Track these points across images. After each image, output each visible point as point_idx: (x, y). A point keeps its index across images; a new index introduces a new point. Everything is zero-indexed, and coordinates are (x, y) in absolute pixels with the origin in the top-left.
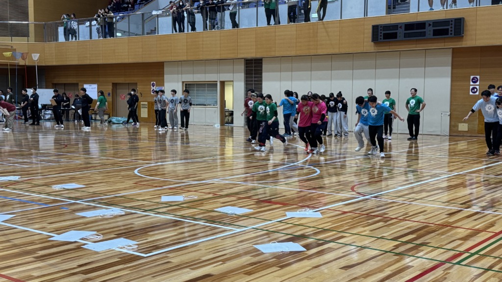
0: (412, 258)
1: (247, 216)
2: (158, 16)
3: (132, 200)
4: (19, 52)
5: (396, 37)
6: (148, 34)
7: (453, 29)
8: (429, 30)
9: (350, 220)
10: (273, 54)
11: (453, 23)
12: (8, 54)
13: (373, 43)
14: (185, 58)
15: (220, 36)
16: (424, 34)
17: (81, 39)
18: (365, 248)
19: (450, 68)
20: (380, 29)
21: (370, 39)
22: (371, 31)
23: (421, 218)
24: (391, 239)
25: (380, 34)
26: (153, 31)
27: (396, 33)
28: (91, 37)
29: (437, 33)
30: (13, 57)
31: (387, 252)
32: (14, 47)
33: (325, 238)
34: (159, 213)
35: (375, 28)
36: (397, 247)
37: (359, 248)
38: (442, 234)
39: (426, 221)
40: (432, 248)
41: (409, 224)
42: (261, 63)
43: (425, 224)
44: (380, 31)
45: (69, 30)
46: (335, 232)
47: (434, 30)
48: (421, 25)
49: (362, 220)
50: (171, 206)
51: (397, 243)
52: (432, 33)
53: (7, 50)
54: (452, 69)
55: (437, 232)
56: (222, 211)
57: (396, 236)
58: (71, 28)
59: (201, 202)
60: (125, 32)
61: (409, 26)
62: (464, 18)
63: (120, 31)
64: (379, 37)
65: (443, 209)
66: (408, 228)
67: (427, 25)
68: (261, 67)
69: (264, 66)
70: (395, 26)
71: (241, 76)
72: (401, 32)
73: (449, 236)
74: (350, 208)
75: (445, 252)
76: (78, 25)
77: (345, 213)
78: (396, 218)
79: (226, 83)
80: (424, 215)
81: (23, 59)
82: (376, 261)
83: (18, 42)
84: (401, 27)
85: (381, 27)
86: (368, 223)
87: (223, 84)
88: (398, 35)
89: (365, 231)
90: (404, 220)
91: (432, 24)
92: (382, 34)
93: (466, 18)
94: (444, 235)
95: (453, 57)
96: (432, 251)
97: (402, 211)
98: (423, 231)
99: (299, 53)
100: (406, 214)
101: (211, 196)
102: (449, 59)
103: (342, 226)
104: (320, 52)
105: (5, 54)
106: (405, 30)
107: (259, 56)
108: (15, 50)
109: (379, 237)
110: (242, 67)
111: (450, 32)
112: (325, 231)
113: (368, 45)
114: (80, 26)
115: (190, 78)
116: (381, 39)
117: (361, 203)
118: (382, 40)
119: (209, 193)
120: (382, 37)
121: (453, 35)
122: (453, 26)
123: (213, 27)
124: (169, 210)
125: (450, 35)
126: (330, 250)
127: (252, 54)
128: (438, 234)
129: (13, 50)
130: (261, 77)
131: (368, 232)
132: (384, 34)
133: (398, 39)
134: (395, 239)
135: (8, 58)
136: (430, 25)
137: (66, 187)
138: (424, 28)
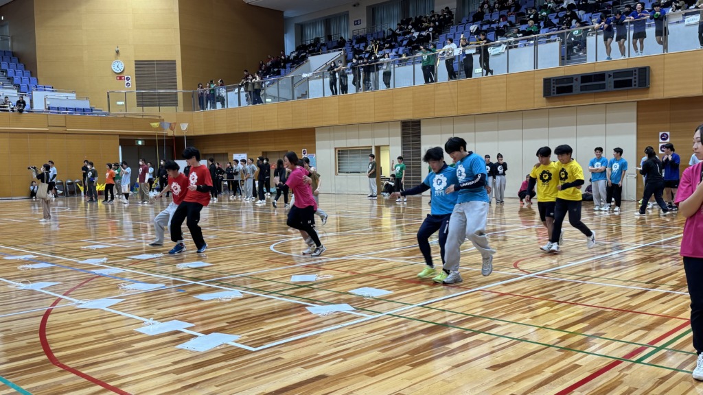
0: (580, 354)
1: (386, 299)
2: (308, 79)
3: (258, 280)
4: (167, 121)
5: (571, 91)
6: (298, 98)
7: (637, 80)
8: (609, 82)
9: (508, 305)
10: (431, 115)
11: (637, 73)
12: (155, 125)
13: (545, 98)
14: (337, 122)
15: (374, 98)
16: (603, 86)
17: (230, 107)
18: (522, 340)
19: (635, 124)
20: (552, 82)
21: (542, 94)
22: (542, 85)
23: (596, 301)
24: (556, 329)
25: (552, 88)
26: (305, 95)
27: (571, 86)
28: (240, 105)
29: (618, 85)
30: (161, 128)
31: (549, 346)
32: (162, 118)
33: (474, 328)
34: (284, 296)
35: (547, 82)
36: (563, 339)
37: (515, 340)
38: (621, 322)
39: (602, 305)
40: (607, 341)
41: (580, 309)
42: (419, 125)
43: (600, 309)
44: (552, 85)
45: (217, 98)
46: (487, 320)
47: (615, 82)
48: (600, 76)
49: (523, 304)
50: (300, 287)
51: (564, 334)
52: (612, 84)
53: (155, 121)
54: (637, 124)
55: (615, 320)
56: (356, 293)
57: (563, 325)
58: (219, 95)
59: (335, 282)
60: (275, 97)
61: (586, 78)
62: (649, 67)
63: (271, 97)
64: (552, 92)
65: (624, 289)
66: (579, 314)
67: (607, 76)
68: (420, 129)
69: (423, 129)
70: (570, 79)
71: (398, 140)
72: (577, 85)
73: (629, 324)
74: (509, 289)
75: (623, 346)
76: (227, 92)
77: (503, 295)
78: (565, 302)
79: (381, 148)
80: (600, 298)
81: (172, 129)
82: (535, 359)
83: (166, 112)
84: (576, 80)
85: (554, 80)
86: (530, 307)
87: (378, 148)
88: (574, 88)
89: (524, 318)
90: (575, 304)
91: (612, 74)
92: (555, 88)
93: (651, 68)
94: (623, 323)
95: (638, 112)
96: (606, 345)
97: (574, 292)
98: (597, 317)
99: (461, 113)
100: (578, 296)
101: (348, 275)
102: (633, 114)
103: (497, 312)
104: (484, 110)
105: (152, 124)
106: (582, 82)
107: (416, 117)
108: (163, 120)
109: (541, 325)
110: (399, 130)
111: (633, 84)
112: (474, 318)
113: (540, 101)
114: (229, 93)
115: (343, 144)
116: (554, 93)
117: (524, 283)
118: (556, 95)
119: (347, 272)
120: (555, 92)
121: (637, 87)
122: (637, 76)
123: (367, 88)
124: (296, 293)
125: (633, 87)
126: (478, 343)
127: (409, 116)
128: (617, 322)
129: (161, 121)
130: (420, 140)
131: (528, 319)
132: (557, 88)
133: (574, 92)
134: (561, 329)
135: (156, 129)
136: (610, 76)
137: (191, 266)
138: (604, 80)
